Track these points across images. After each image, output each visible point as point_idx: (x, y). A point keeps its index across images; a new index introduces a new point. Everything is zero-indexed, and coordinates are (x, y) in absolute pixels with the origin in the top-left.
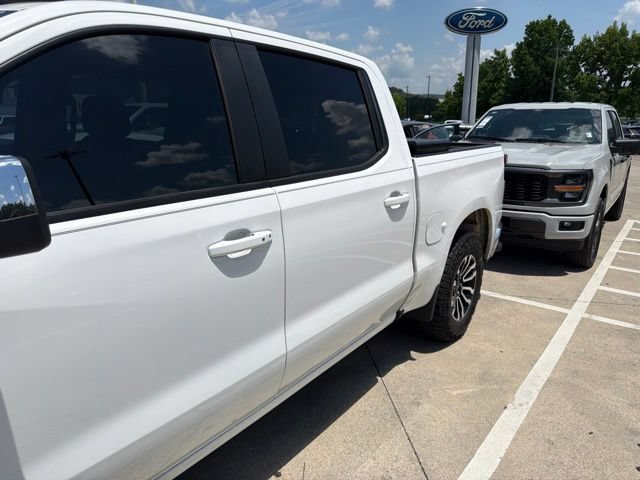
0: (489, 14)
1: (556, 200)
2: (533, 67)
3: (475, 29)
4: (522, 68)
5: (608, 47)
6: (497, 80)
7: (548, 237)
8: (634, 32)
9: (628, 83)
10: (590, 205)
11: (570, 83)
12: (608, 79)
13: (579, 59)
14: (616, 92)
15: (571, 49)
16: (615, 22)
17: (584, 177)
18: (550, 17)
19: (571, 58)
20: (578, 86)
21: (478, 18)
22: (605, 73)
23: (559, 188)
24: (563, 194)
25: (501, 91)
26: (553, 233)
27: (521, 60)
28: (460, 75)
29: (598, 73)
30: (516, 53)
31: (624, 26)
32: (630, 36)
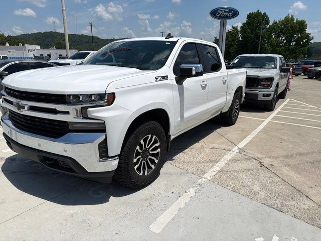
0: (231, 10)
1: (262, 87)
2: (250, 35)
3: (224, 17)
4: (245, 35)
5: (285, 26)
6: (233, 40)
7: (259, 99)
8: (297, 19)
9: (294, 43)
10: (273, 88)
11: (268, 43)
12: (285, 41)
13: (271, 32)
14: (289, 48)
15: (268, 26)
16: (288, 15)
17: (271, 79)
18: (258, 11)
19: (268, 31)
20: (271, 45)
21: (225, 12)
22: (284, 38)
23: (262, 83)
24: (264, 85)
25: (235, 46)
26: (261, 98)
27: (245, 31)
28: (216, 38)
29: (280, 38)
30: (242, 28)
31: (292, 16)
32: (295, 21)
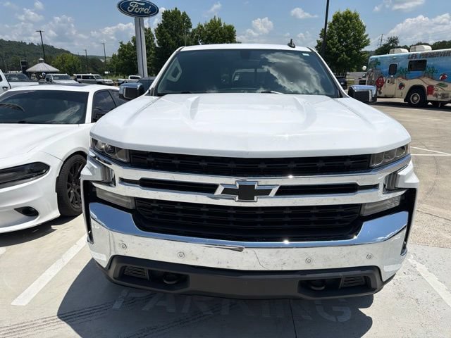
0: (147, 4)
3: (139, 13)
4: (164, 41)
5: (213, 31)
8: (224, 23)
13: (198, 37)
15: (191, 30)
16: (215, 17)
18: (176, 9)
21: (140, 6)
27: (163, 35)
28: (121, 43)
30: (158, 31)
31: (220, 20)
32: (223, 26)
